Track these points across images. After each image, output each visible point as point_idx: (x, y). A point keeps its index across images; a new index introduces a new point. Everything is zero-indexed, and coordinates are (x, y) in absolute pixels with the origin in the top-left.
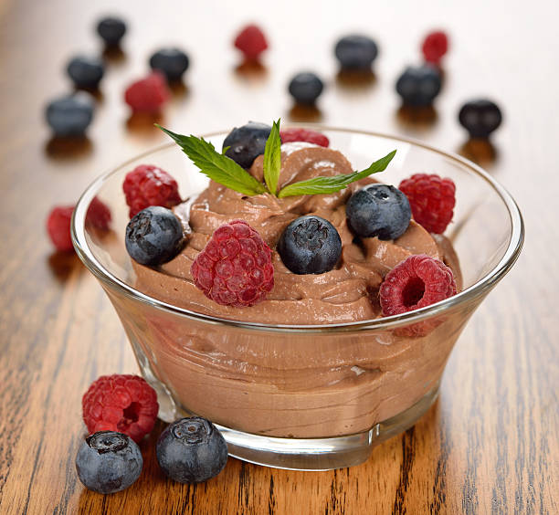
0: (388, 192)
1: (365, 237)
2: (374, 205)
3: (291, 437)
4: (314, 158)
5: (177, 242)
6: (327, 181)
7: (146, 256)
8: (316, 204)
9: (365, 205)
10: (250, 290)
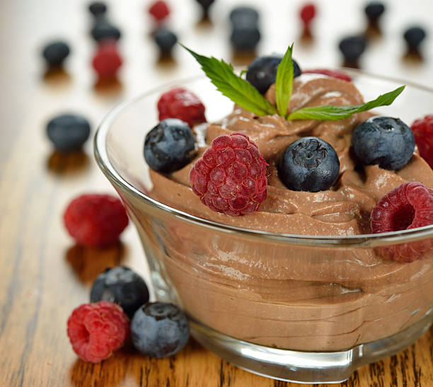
0: (394, 124)
1: (367, 165)
2: (377, 134)
3: (275, 347)
4: (328, 88)
5: (187, 152)
6: (336, 109)
7: (157, 163)
8: (324, 130)
9: (369, 133)
10: (241, 199)
